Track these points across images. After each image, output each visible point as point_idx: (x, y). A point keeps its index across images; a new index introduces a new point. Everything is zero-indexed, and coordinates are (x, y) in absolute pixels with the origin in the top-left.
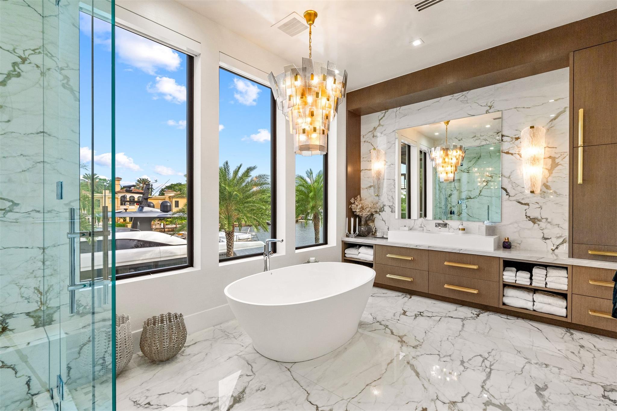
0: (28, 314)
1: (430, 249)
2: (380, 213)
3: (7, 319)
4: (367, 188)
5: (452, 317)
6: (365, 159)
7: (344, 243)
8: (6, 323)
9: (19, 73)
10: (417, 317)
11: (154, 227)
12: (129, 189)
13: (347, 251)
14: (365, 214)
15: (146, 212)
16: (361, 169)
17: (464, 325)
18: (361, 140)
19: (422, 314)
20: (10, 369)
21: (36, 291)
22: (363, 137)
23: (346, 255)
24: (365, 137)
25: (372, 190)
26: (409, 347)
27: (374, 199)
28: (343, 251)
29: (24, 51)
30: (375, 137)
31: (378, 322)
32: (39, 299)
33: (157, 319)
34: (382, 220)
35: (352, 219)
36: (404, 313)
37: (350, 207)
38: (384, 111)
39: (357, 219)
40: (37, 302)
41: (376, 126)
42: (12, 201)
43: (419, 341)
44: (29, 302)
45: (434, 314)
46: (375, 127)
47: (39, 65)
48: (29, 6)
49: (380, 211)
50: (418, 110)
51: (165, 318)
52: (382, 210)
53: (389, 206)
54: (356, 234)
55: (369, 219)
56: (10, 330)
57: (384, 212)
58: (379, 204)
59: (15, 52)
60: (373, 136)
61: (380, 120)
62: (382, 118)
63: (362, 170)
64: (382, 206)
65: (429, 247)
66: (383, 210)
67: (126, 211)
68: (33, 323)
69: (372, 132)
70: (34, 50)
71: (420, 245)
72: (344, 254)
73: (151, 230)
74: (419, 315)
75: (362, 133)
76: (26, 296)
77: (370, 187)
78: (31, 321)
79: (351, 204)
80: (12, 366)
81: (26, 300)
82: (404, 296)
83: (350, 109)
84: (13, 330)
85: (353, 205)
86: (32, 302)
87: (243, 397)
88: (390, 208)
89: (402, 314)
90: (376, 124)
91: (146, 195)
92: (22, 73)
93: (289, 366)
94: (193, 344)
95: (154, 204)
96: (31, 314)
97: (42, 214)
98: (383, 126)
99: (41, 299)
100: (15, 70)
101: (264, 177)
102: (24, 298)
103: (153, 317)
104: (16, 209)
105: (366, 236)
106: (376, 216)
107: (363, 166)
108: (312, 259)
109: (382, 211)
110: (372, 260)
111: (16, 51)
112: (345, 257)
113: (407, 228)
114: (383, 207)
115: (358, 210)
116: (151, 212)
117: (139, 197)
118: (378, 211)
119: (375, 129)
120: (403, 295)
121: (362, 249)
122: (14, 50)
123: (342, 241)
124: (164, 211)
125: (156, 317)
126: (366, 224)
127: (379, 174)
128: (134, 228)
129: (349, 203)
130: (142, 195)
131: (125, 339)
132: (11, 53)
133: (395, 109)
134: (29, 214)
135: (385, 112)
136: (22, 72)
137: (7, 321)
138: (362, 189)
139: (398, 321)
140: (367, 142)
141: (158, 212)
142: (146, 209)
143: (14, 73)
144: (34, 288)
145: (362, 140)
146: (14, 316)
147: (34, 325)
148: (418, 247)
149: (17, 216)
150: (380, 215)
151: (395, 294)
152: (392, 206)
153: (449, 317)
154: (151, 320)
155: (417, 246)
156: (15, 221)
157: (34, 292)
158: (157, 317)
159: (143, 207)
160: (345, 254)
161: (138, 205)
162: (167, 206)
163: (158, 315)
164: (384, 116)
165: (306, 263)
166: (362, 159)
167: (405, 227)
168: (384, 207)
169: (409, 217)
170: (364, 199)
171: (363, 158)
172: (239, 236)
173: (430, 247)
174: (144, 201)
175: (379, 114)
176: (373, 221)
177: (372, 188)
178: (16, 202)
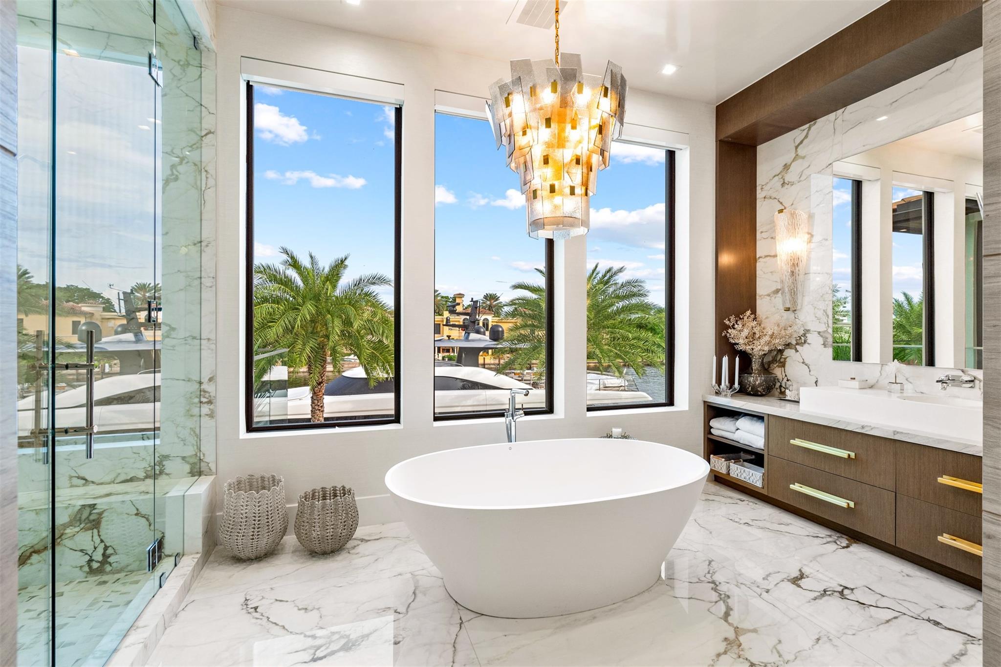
0: (184, 458)
1: (897, 437)
2: (797, 347)
3: (164, 461)
4: (769, 295)
5: (937, 624)
6: (764, 235)
7: (709, 406)
8: (163, 466)
9: (177, 176)
10: (826, 598)
11: (481, 361)
12: (452, 309)
13: (714, 423)
14: (758, 349)
15: (473, 341)
16: (757, 257)
17: (963, 655)
18: (758, 196)
19: (846, 592)
20: (144, 520)
21: (192, 433)
22: (762, 189)
23: (712, 430)
24: (765, 188)
25: (778, 300)
26: (741, 660)
27: (782, 317)
28: (706, 423)
29: (182, 149)
30: (786, 186)
31: (713, 582)
32: (195, 443)
33: (328, 493)
34: (803, 363)
35: (725, 360)
36: (796, 581)
37: (723, 334)
38: (808, 125)
39: (737, 359)
40: (193, 445)
41: (789, 161)
42: (169, 326)
43: (780, 656)
44: (185, 444)
45: (883, 603)
46: (786, 164)
47: (196, 163)
48: (187, 95)
49: (797, 344)
50: (891, 104)
51: (338, 492)
52: (802, 340)
53: (819, 333)
54: (735, 389)
55: (774, 360)
56: (167, 474)
57: (806, 345)
58: (795, 328)
59: (174, 153)
60: (783, 184)
61: (797, 147)
62: (801, 142)
63: (759, 258)
64: (802, 332)
65: (895, 433)
66: (805, 342)
67: (449, 339)
68: (189, 471)
69: (780, 176)
70: (191, 147)
71: (873, 426)
72: (708, 429)
73: (476, 365)
74: (836, 594)
75: (760, 180)
76: (182, 437)
77: (777, 291)
78: (187, 468)
79: (727, 327)
80: (146, 516)
81: (182, 442)
82: (829, 539)
83: (722, 137)
84: (169, 474)
85: (730, 331)
86: (188, 445)
87: (359, 645)
88: (822, 336)
89: (789, 580)
90: (788, 158)
91: (473, 317)
92: (180, 176)
93: (466, 616)
94: (375, 540)
95: (504, 329)
96: (187, 459)
97: (199, 341)
98: (803, 158)
99: (197, 442)
100: (173, 174)
101: (636, 284)
102: (180, 439)
103: (322, 488)
104: (173, 334)
105: (762, 395)
106: (788, 352)
107: (761, 248)
108: (616, 431)
109: (802, 344)
110: (763, 448)
111: (174, 151)
112: (710, 433)
113: (855, 384)
114: (804, 335)
115: (741, 341)
116: (480, 340)
117: (464, 320)
118: (794, 342)
119: (786, 167)
120: (830, 536)
121: (743, 423)
122: (172, 151)
123: (705, 402)
124: (495, 340)
125: (325, 488)
126: (766, 369)
127: (795, 263)
128: (459, 362)
129: (721, 327)
130: (468, 317)
131: (268, 512)
132: (169, 154)
133: (832, 116)
134: (186, 340)
135: (810, 128)
136: (180, 174)
137: (164, 463)
138: (760, 296)
139: (764, 594)
140: (771, 198)
141: (486, 340)
142: (473, 336)
143: (172, 177)
144: (191, 428)
145: (760, 194)
146: (170, 458)
147: (190, 473)
148: (866, 429)
149: (174, 342)
150: (797, 351)
151: (810, 529)
152: (824, 332)
153: (929, 620)
154: (319, 492)
155: (863, 427)
156: (172, 348)
157: (190, 434)
158: (328, 490)
159: (469, 333)
160: (711, 428)
161: (464, 330)
162: (498, 331)
163: (329, 486)
164: (806, 137)
165: (604, 437)
166: (759, 236)
167: (853, 382)
168: (807, 335)
169: (858, 358)
170: (764, 317)
171: (762, 232)
172: (606, 381)
173: (898, 432)
174: (471, 324)
175: (796, 135)
176: (783, 365)
177: (780, 294)
178: (173, 326)
